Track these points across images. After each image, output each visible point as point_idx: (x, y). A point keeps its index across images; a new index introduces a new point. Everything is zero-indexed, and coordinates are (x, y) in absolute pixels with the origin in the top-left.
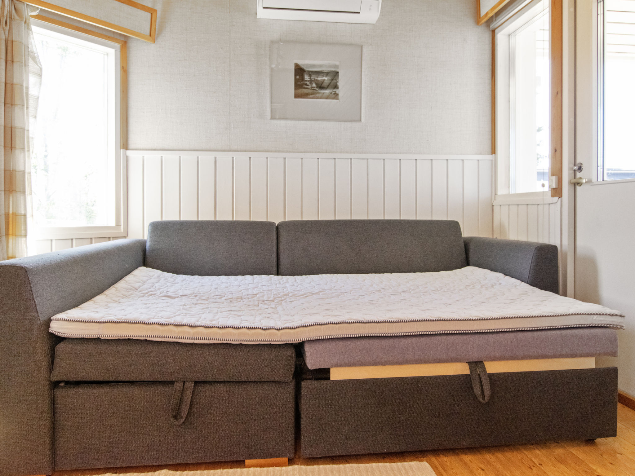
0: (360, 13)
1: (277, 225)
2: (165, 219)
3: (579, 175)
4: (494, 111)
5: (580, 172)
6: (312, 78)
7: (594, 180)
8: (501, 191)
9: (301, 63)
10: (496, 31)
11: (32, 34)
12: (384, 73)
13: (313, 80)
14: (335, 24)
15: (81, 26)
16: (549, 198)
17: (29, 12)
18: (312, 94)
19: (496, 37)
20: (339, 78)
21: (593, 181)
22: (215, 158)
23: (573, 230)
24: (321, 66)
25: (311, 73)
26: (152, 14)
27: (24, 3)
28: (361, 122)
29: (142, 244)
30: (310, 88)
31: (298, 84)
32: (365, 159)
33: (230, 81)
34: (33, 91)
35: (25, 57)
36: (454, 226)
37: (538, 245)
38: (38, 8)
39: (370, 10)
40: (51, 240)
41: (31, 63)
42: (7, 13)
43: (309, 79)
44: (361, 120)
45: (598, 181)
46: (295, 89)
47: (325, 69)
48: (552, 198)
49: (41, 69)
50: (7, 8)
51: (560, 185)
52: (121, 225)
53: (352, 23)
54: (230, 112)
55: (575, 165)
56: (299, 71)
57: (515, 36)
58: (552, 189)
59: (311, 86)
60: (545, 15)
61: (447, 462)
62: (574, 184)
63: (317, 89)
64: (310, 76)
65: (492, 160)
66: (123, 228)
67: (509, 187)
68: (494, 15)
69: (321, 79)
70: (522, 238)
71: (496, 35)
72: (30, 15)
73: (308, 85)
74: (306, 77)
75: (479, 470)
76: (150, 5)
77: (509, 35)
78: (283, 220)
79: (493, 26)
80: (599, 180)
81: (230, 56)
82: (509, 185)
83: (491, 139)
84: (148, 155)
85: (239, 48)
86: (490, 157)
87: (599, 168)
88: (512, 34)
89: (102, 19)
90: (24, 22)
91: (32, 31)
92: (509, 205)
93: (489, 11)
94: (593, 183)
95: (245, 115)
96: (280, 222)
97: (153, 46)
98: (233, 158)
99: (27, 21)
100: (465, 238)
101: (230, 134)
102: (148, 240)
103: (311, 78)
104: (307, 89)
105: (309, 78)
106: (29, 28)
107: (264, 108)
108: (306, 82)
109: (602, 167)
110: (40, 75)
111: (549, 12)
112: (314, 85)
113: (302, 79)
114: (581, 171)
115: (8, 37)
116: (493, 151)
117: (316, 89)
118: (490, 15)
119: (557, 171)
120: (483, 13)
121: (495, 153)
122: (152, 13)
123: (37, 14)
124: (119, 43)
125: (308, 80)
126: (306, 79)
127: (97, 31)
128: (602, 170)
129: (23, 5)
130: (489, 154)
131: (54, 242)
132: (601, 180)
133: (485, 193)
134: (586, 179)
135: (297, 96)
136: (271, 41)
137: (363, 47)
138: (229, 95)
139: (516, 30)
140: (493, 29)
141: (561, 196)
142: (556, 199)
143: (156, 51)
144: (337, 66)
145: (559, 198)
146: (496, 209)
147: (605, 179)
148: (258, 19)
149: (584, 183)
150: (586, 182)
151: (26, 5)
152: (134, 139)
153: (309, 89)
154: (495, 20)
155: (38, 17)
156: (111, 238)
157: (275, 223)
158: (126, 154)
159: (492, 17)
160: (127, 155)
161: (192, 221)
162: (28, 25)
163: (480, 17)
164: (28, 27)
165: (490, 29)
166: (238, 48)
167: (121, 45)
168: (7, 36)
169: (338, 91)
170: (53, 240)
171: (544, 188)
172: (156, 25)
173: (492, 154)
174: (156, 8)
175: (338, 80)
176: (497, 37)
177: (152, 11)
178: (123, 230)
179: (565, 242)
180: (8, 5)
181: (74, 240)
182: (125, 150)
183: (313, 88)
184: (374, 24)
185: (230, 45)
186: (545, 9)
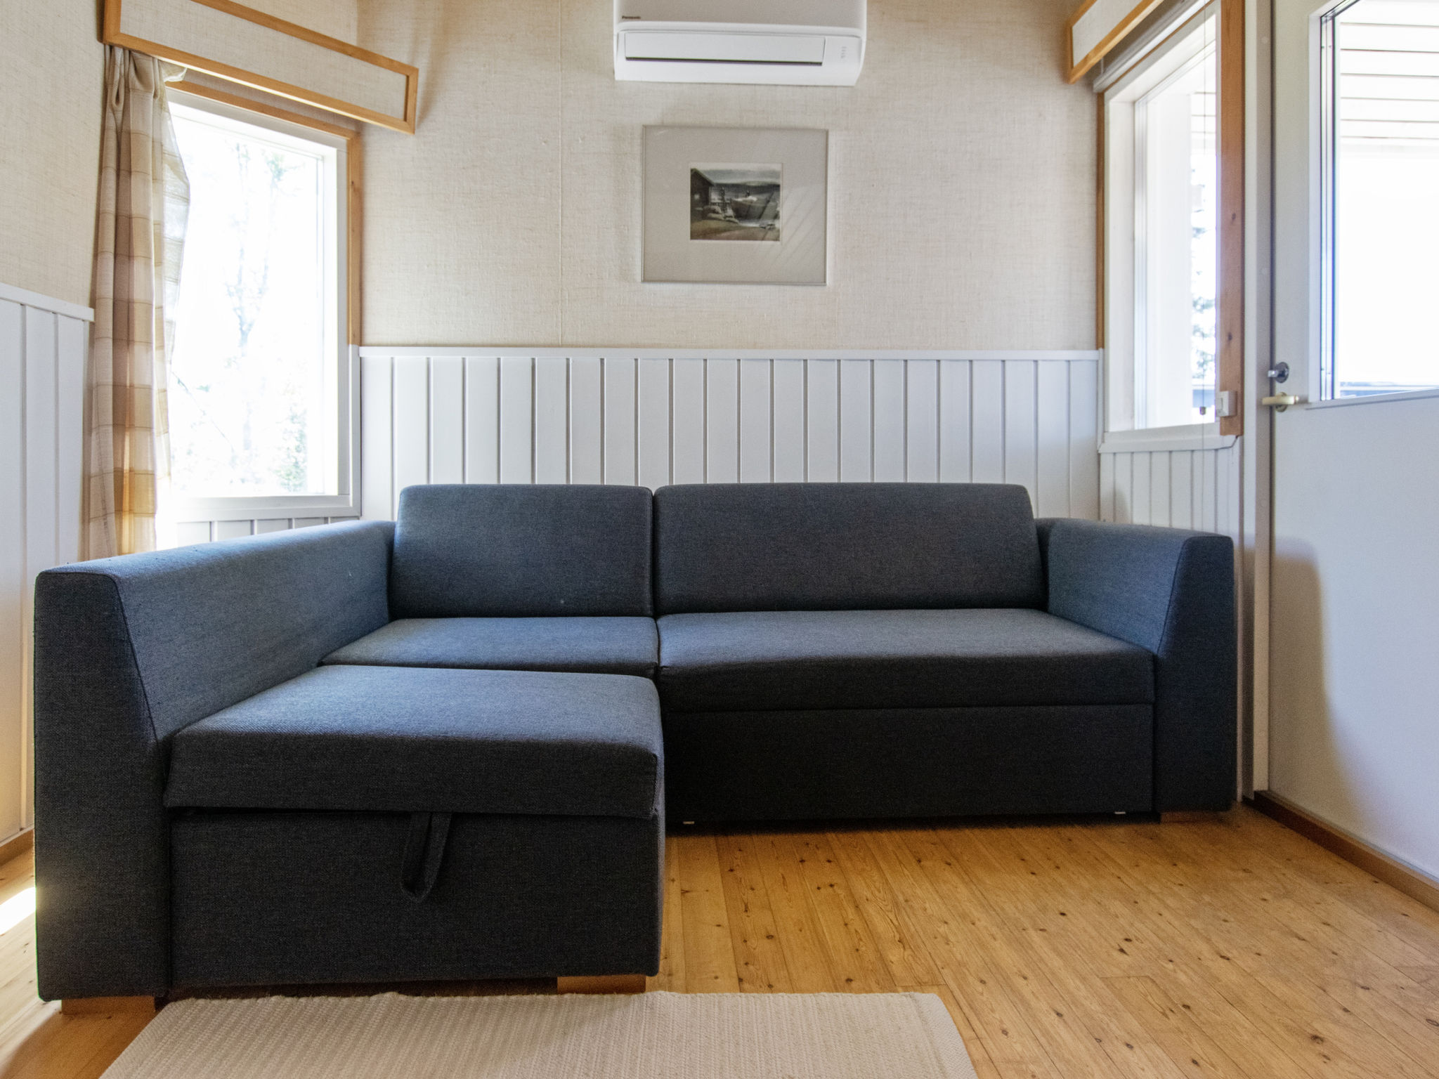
0: (823, 64)
1: (653, 494)
2: (435, 481)
3: (1279, 387)
4: (1101, 260)
5: (1281, 382)
6: (726, 197)
7: (1313, 398)
8: (1116, 424)
9: (702, 167)
10: (1107, 94)
11: (170, 119)
12: (873, 186)
13: (729, 202)
14: (773, 88)
15: (269, 103)
16: (1215, 438)
17: (163, 76)
18: (725, 231)
19: (1106, 107)
20: (781, 198)
21: (1310, 400)
22: (533, 360)
23: (1266, 504)
24: (744, 173)
25: (723, 188)
26: (408, 77)
27: (153, 58)
28: (825, 285)
29: (386, 532)
30: (723, 219)
31: (699, 211)
32: (833, 360)
33: (562, 206)
34: (172, 230)
35: (154, 161)
36: (1017, 497)
37: (1191, 536)
38: (182, 68)
39: (842, 57)
40: (211, 523)
41: (168, 175)
42: (120, 78)
43: (719, 199)
44: (825, 282)
45: (1321, 400)
46: (692, 221)
47: (753, 180)
48: (1222, 436)
49: (188, 187)
50: (120, 68)
51: (1239, 411)
52: (349, 494)
53: (807, 86)
54: (562, 269)
55: (1271, 368)
56: (700, 184)
57: (1147, 103)
58: (1221, 418)
59: (723, 215)
60: (1206, 59)
61: (982, 994)
62: (1268, 408)
63: (736, 221)
64: (722, 194)
65: (1097, 361)
66: (354, 500)
67: (1132, 417)
68: (1102, 62)
69: (744, 201)
70: (1160, 521)
71: (1105, 103)
72: (166, 83)
73: (718, 213)
74: (715, 197)
75: (1050, 1014)
76: (404, 59)
77: (1134, 103)
78: (668, 484)
79: (1099, 84)
80: (1323, 398)
81: (562, 157)
82: (1133, 411)
83: (1094, 317)
84: (402, 356)
85: (580, 141)
86: (1093, 354)
87: (1323, 372)
88: (1138, 99)
89: (309, 88)
90: (153, 95)
91: (169, 113)
92: (1133, 453)
93: (1090, 52)
94: (1311, 403)
95: (591, 274)
96: (660, 488)
97: (410, 140)
98: (568, 360)
99: (159, 93)
100: (1040, 521)
101: (562, 312)
102: (399, 522)
103: (723, 199)
104: (715, 221)
105: (721, 197)
106: (162, 107)
107: (631, 259)
108: (713, 207)
109: (1329, 369)
110: (187, 200)
111: (1217, 50)
112: (730, 212)
113: (706, 200)
114: (1285, 379)
115: (122, 123)
116: (1100, 341)
117: (733, 219)
118: (1094, 61)
119: (1232, 382)
120: (1078, 57)
121: (1103, 347)
122: (408, 74)
123: (181, 80)
124: (345, 136)
125: (719, 203)
126: (714, 199)
127: (302, 114)
128: (1329, 377)
129: (151, 63)
130: (1088, 349)
131: (216, 527)
132: (1329, 398)
133: (1083, 427)
134: (1295, 396)
135: (695, 235)
136: (643, 126)
137: (830, 133)
138: (560, 235)
139: (1149, 91)
140: (1101, 91)
141: (1241, 433)
142: (1230, 439)
143: (417, 150)
144: (775, 174)
145: (1237, 437)
146: (1106, 461)
147: (1338, 396)
148: (617, 82)
149: (1290, 405)
150: (1295, 403)
151: (157, 61)
152: (375, 326)
153: (720, 220)
154: (1104, 72)
155: (183, 85)
156: (329, 520)
157: (650, 489)
158: (359, 355)
159: (1097, 66)
160: (361, 355)
161: (485, 485)
162: (161, 100)
163: (1072, 67)
164: (161, 105)
165: (1095, 91)
166: (578, 140)
167: (349, 139)
168: (119, 122)
169: (778, 224)
170: (214, 522)
171: (1205, 416)
172: (416, 99)
173: (1097, 348)
174: (417, 66)
175: (779, 201)
176: (1108, 107)
177: (409, 72)
178: (353, 504)
179: (1250, 529)
180: (123, 62)
181: (256, 523)
182: (357, 346)
183: (727, 219)
184: (852, 87)
185: (562, 135)
186: (1207, 44)
